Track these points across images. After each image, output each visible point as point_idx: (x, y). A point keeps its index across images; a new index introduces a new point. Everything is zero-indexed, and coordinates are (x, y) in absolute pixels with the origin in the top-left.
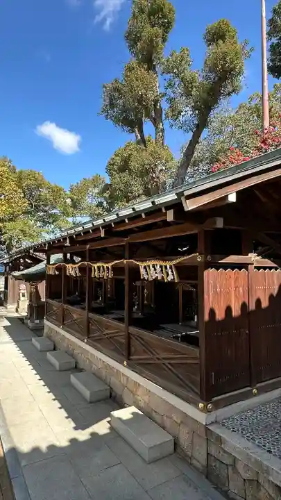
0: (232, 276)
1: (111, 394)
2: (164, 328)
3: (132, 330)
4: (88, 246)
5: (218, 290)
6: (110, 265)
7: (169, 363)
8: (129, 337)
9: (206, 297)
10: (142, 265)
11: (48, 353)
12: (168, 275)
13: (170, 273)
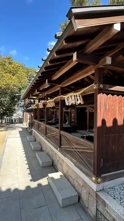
0: (117, 100)
1: (53, 164)
2: (77, 132)
3: (62, 132)
4: (46, 93)
5: (107, 107)
6: (53, 100)
7: (78, 151)
8: (61, 136)
9: (98, 111)
10: (66, 97)
11: (31, 143)
12: (78, 100)
13: (79, 99)
